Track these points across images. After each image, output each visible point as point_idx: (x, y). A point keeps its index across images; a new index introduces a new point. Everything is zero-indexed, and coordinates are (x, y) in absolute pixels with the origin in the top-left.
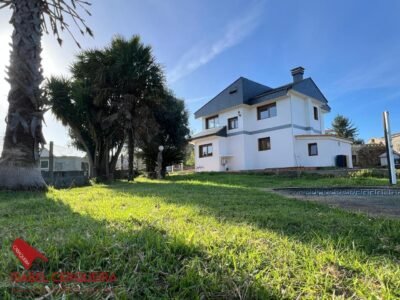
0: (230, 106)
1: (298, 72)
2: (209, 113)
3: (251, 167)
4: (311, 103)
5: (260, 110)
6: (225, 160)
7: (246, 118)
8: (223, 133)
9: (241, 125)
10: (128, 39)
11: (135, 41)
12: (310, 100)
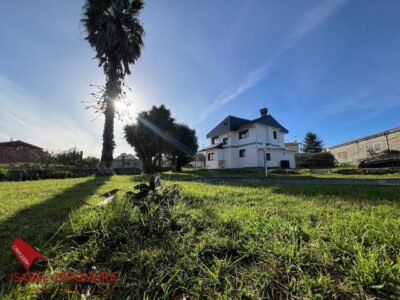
0: (225, 132)
1: (264, 111)
2: (213, 136)
3: (235, 166)
4: (271, 130)
5: (241, 134)
6: (221, 162)
7: (232, 138)
8: (220, 147)
9: (229, 142)
10: (158, 106)
11: (162, 107)
12: (270, 128)
